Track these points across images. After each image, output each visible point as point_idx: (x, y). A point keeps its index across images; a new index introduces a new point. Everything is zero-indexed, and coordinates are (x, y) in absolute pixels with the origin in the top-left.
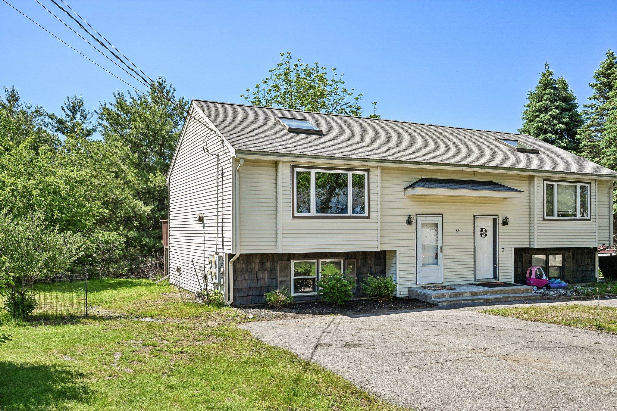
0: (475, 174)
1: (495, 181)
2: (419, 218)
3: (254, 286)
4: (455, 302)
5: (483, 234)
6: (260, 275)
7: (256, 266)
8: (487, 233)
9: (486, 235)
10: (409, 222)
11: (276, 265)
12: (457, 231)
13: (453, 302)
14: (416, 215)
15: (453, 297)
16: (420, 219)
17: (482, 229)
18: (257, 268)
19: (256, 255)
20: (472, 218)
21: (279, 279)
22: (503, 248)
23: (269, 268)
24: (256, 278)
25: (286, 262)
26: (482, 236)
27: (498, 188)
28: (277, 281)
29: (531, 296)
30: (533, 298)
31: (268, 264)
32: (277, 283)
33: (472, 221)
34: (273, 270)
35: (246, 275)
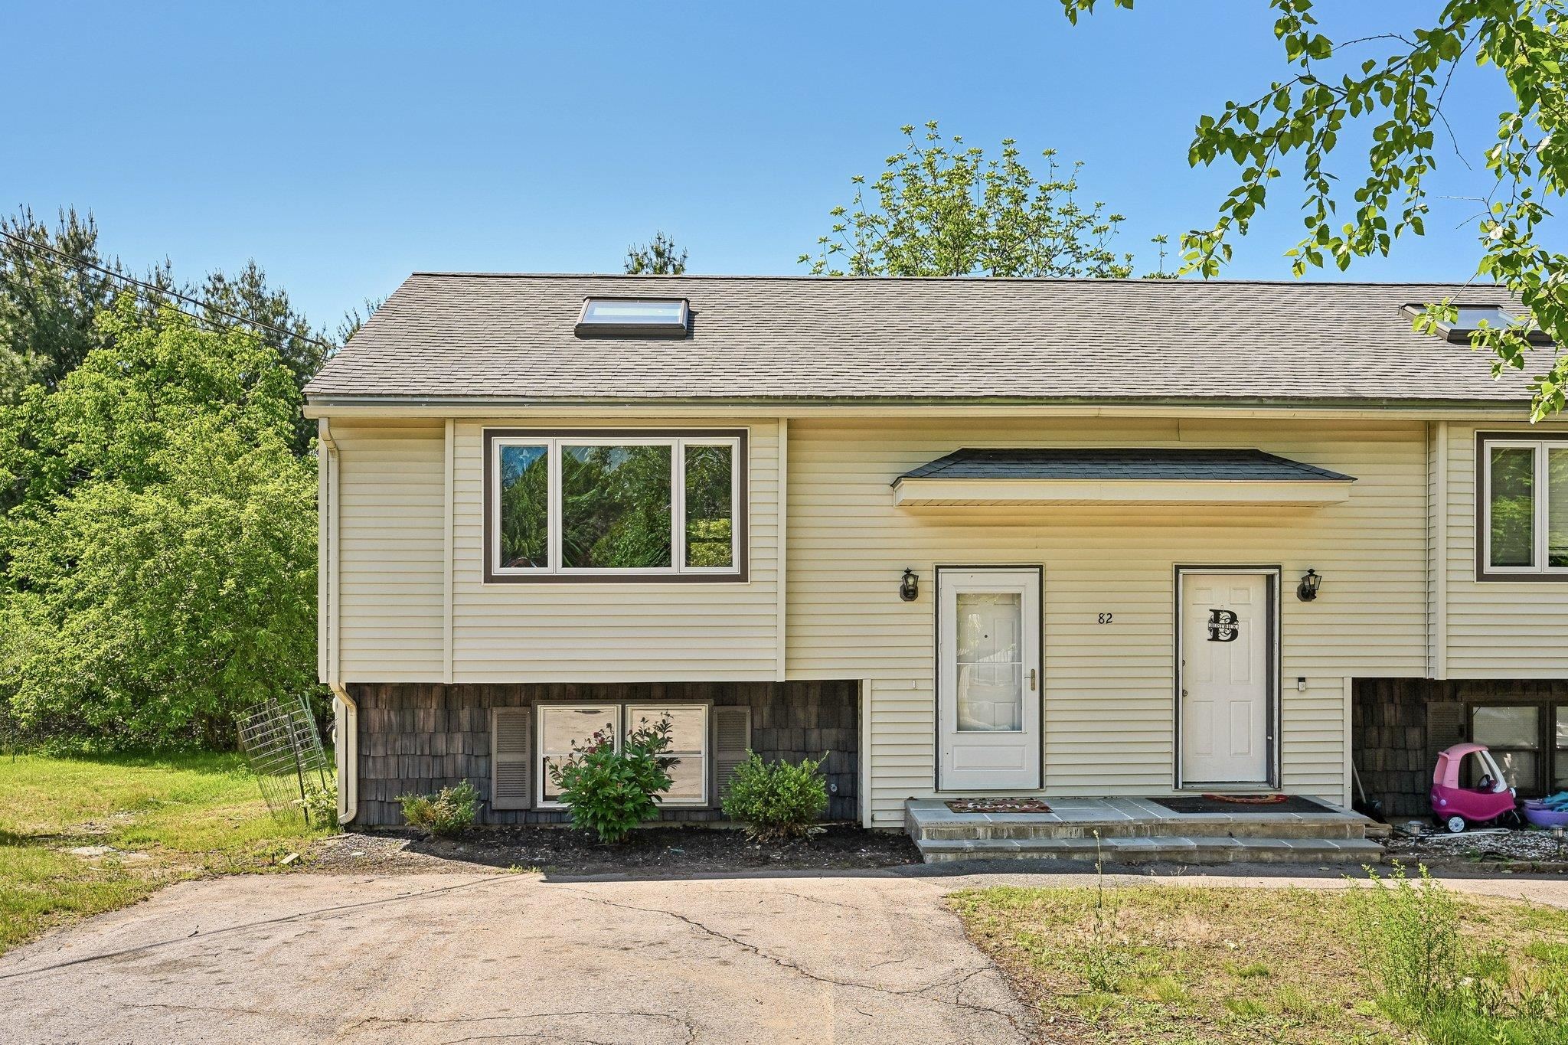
0: (1178, 426)
1: (1265, 448)
2: (946, 577)
3: (424, 775)
4: (991, 855)
5: (1224, 627)
6: (441, 745)
7: (428, 717)
8: (1240, 627)
9: (1234, 634)
10: (909, 593)
11: (489, 717)
12: (1104, 619)
13: (981, 855)
14: (937, 567)
15: (1009, 837)
16: (951, 583)
17: (1217, 613)
18: (431, 725)
19: (428, 688)
20: (1170, 575)
21: (496, 758)
22: (1302, 680)
23: (465, 723)
24: (427, 752)
25: (517, 710)
26: (1215, 637)
27: (1274, 469)
28: (491, 762)
29: (1336, 850)
30: (1343, 857)
31: (465, 716)
32: (490, 771)
33: (1170, 586)
34: (480, 730)
35: (398, 744)
